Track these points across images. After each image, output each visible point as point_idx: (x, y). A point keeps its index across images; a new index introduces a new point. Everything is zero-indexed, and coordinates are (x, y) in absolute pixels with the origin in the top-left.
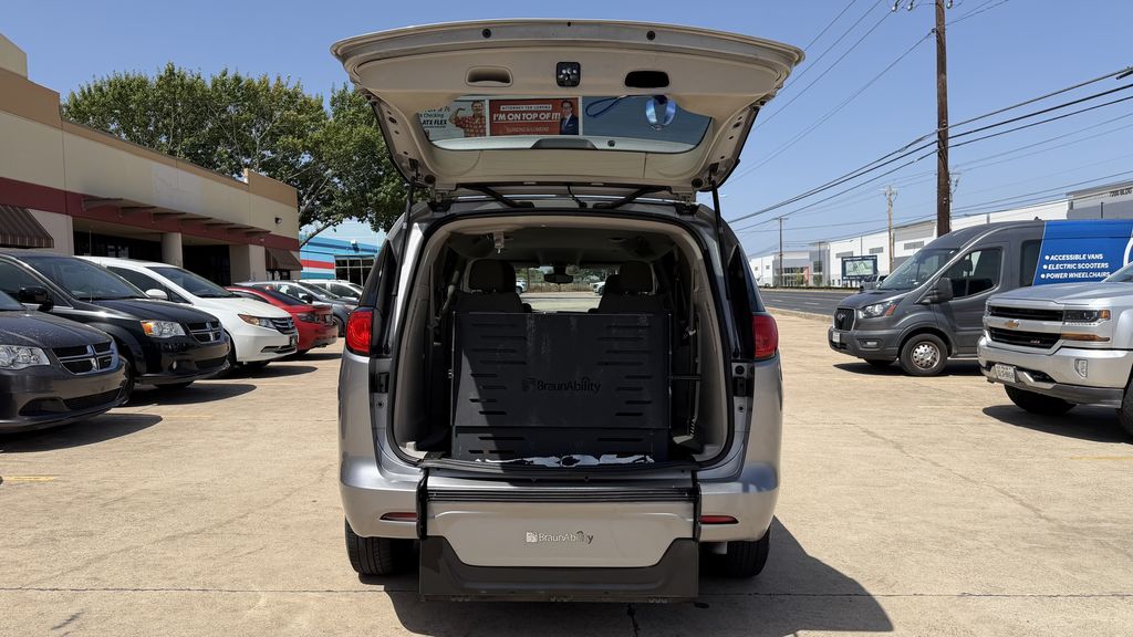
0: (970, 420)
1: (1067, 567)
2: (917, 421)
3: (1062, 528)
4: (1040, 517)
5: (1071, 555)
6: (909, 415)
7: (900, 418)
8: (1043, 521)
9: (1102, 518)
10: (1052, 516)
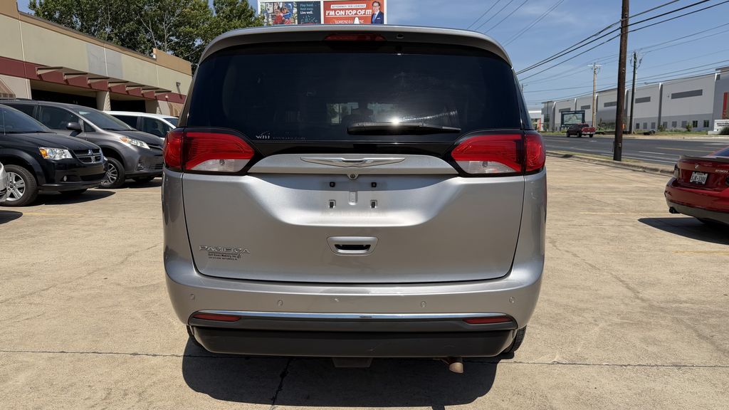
0: (613, 222)
1: (644, 340)
2: (575, 223)
3: (651, 306)
4: (638, 298)
5: (650, 330)
6: (571, 219)
7: (564, 220)
8: (638, 301)
9: (685, 299)
10: (646, 296)
